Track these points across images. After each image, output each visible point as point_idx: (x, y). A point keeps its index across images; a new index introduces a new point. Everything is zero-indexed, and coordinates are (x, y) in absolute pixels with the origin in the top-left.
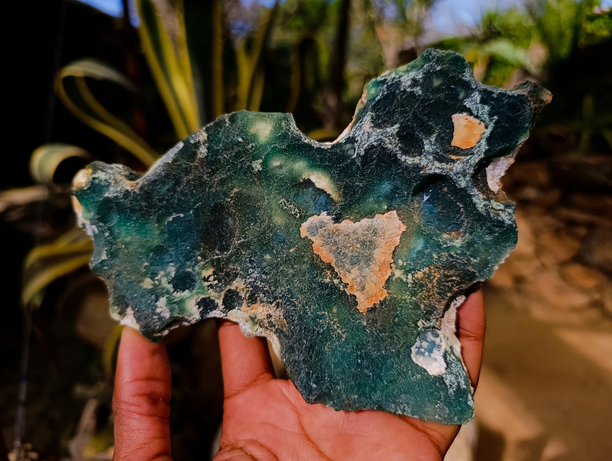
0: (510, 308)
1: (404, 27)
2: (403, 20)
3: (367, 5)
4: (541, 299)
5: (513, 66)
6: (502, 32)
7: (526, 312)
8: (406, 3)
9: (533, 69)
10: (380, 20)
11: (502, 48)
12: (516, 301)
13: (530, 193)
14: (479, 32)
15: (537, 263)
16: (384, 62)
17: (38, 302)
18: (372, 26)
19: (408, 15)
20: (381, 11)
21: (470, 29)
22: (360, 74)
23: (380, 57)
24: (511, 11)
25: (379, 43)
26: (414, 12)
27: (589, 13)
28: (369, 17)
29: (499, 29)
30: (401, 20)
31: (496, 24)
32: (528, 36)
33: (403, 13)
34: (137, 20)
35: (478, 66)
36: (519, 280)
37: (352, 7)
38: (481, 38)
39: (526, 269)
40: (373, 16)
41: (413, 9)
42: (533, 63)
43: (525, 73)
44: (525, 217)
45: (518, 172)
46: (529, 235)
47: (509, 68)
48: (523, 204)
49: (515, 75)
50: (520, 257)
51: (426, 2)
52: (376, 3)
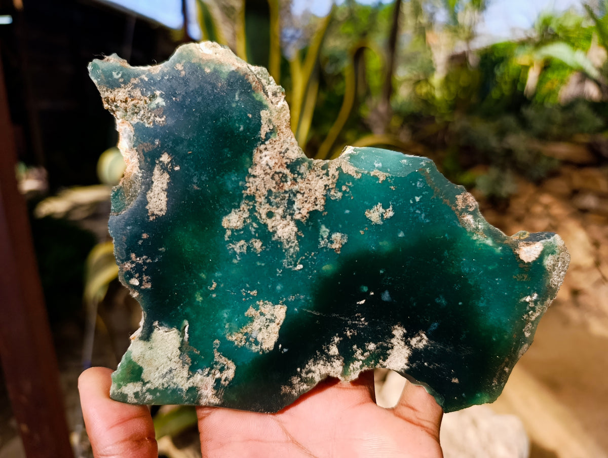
0: (566, 322)
1: (455, 31)
2: (454, 26)
3: (417, 11)
4: (600, 314)
5: (572, 69)
6: (560, 34)
7: (584, 326)
8: (458, 8)
9: (594, 73)
10: (430, 25)
11: (559, 51)
12: (574, 314)
13: (590, 201)
14: (535, 35)
15: (596, 276)
16: (434, 67)
17: (101, 295)
18: (422, 31)
19: (460, 19)
20: (432, 16)
21: (525, 31)
22: (410, 80)
23: (431, 62)
24: (567, 14)
25: (429, 48)
26: (466, 17)
28: (420, 23)
29: (556, 30)
30: (452, 25)
31: (553, 26)
32: (589, 38)
33: (454, 16)
35: (533, 69)
36: (575, 293)
37: (403, 13)
38: (537, 40)
39: (583, 281)
40: (424, 20)
41: (465, 13)
42: (593, 65)
43: (584, 76)
44: (585, 226)
45: (577, 179)
46: (589, 246)
47: (568, 71)
48: (582, 213)
49: (573, 78)
50: (578, 268)
51: (479, 6)
52: (427, 8)
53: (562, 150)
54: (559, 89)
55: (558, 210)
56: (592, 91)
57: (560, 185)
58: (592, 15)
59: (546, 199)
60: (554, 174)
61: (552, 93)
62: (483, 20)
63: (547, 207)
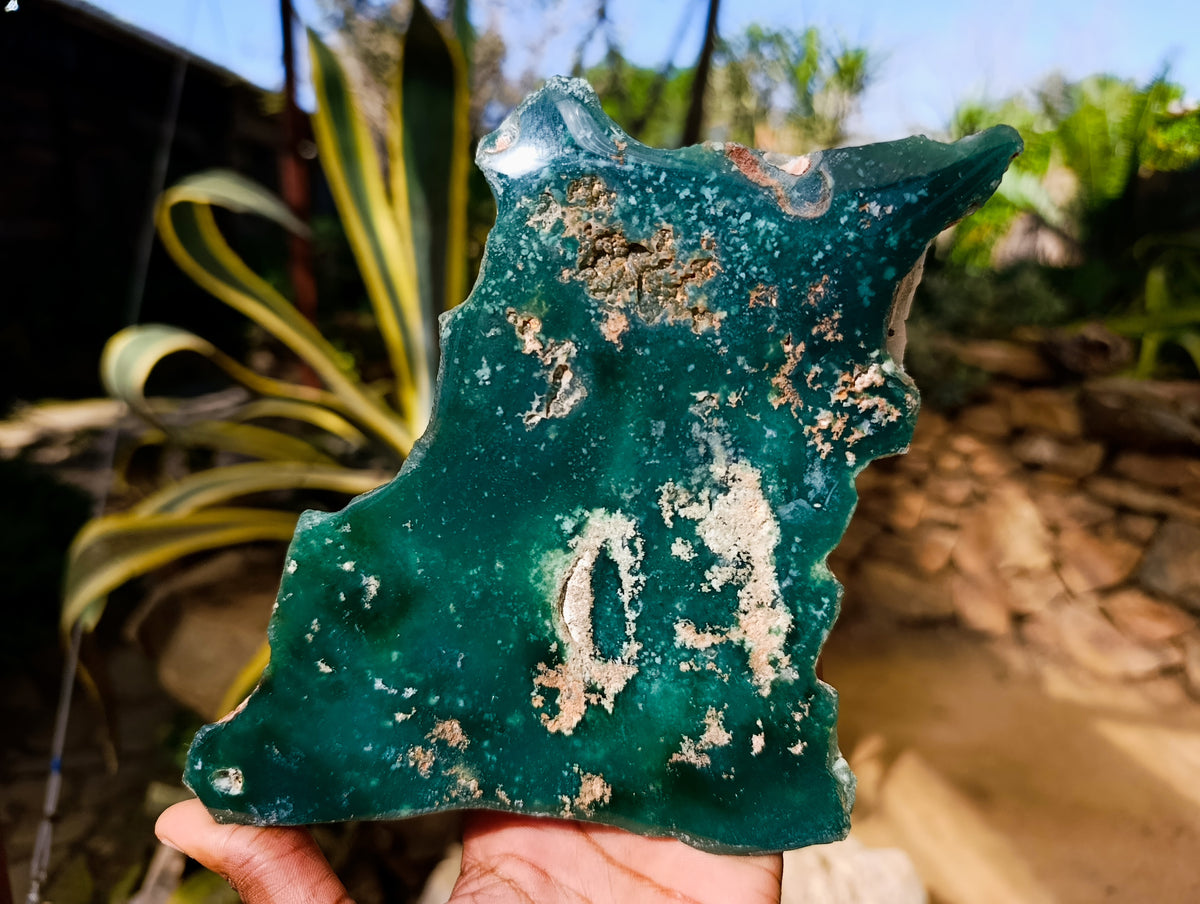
0: (1002, 674)
1: (808, 127)
2: (805, 117)
3: (739, 87)
4: (1064, 660)
5: (1014, 207)
7: (1035, 681)
8: (813, 85)
9: (1054, 216)
10: (763, 112)
12: (1017, 659)
13: (1042, 450)
15: (1055, 587)
18: (746, 124)
19: (818, 105)
20: (766, 95)
24: (1010, 104)
26: (827, 102)
27: (1161, 112)
28: (744, 108)
30: (801, 114)
32: (1045, 153)
33: (806, 100)
34: (309, 98)
36: (1019, 619)
37: (712, 88)
39: (1031, 597)
40: (750, 104)
41: (827, 94)
42: (1052, 203)
43: (1037, 222)
44: (1034, 496)
45: (1021, 408)
46: (1041, 531)
47: (1008, 210)
48: (1030, 470)
49: (1018, 224)
50: (1023, 573)
51: (851, 84)
52: (757, 81)
53: (994, 354)
54: (992, 242)
55: (986, 465)
56: (1051, 249)
57: (989, 418)
58: (1049, 111)
59: (966, 444)
60: (980, 399)
61: (979, 249)
62: (859, 110)
63: (967, 458)
